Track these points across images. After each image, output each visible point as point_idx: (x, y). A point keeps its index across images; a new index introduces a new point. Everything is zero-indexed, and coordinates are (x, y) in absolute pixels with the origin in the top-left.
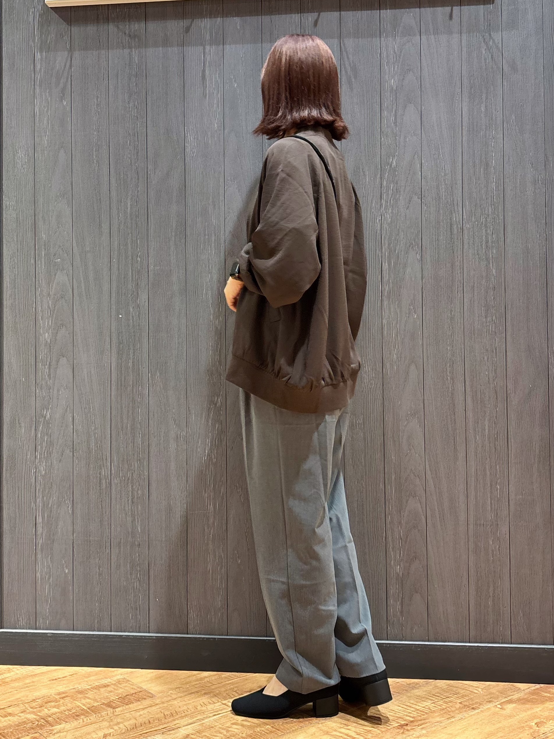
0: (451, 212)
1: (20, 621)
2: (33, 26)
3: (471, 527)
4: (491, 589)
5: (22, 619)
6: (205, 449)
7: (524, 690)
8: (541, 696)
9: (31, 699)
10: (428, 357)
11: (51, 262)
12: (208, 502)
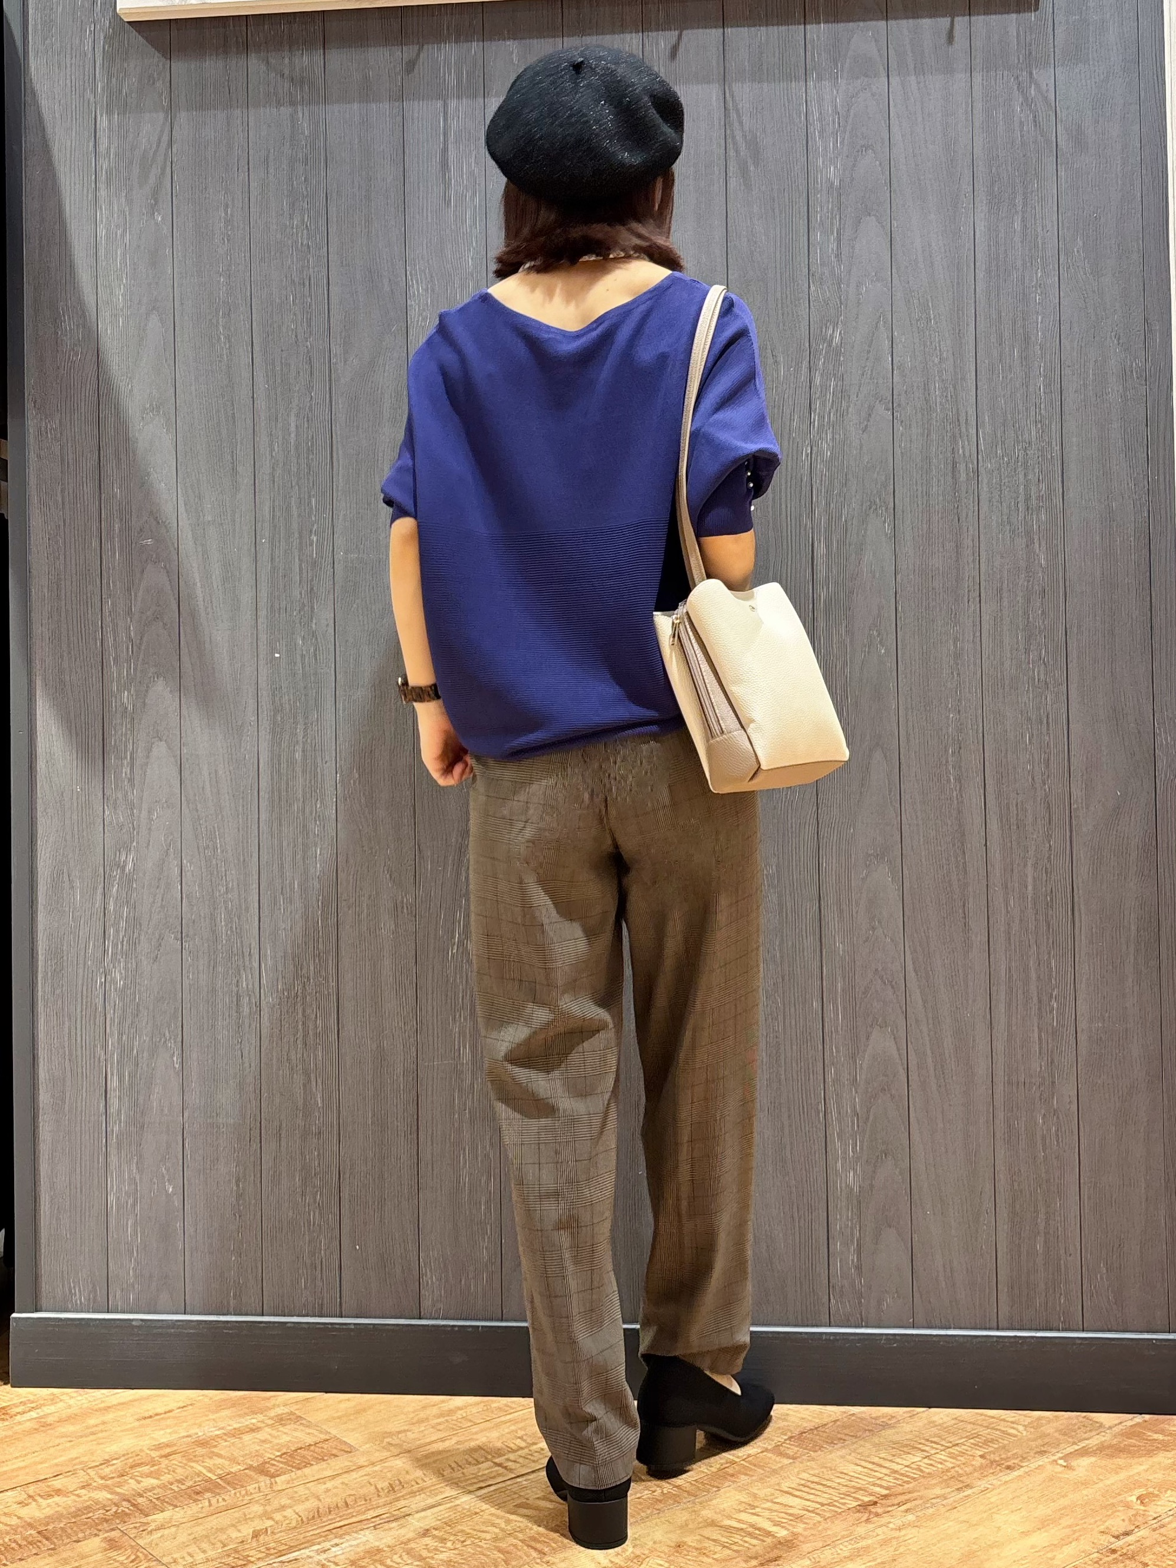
0: (955, 437)
1: (75, 1295)
2: (92, 61)
3: (999, 1089)
4: (1042, 1216)
5: (80, 1291)
6: (453, 931)
7: (1110, 1428)
8: (1147, 1440)
9: (100, 1460)
10: (908, 735)
11: (134, 545)
12: (459, 1042)
